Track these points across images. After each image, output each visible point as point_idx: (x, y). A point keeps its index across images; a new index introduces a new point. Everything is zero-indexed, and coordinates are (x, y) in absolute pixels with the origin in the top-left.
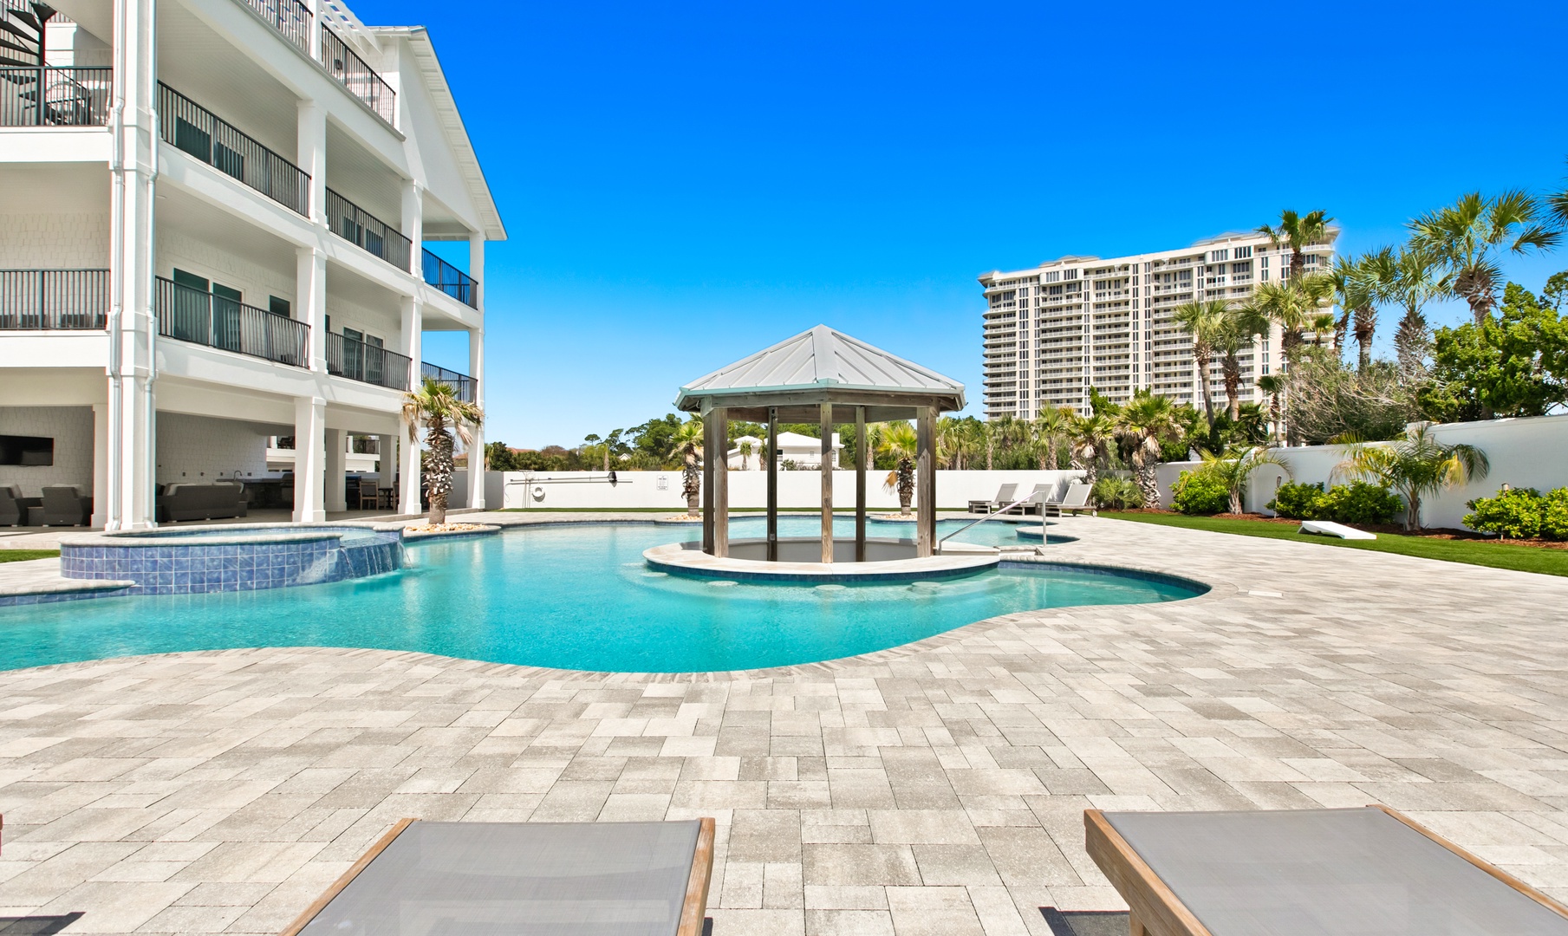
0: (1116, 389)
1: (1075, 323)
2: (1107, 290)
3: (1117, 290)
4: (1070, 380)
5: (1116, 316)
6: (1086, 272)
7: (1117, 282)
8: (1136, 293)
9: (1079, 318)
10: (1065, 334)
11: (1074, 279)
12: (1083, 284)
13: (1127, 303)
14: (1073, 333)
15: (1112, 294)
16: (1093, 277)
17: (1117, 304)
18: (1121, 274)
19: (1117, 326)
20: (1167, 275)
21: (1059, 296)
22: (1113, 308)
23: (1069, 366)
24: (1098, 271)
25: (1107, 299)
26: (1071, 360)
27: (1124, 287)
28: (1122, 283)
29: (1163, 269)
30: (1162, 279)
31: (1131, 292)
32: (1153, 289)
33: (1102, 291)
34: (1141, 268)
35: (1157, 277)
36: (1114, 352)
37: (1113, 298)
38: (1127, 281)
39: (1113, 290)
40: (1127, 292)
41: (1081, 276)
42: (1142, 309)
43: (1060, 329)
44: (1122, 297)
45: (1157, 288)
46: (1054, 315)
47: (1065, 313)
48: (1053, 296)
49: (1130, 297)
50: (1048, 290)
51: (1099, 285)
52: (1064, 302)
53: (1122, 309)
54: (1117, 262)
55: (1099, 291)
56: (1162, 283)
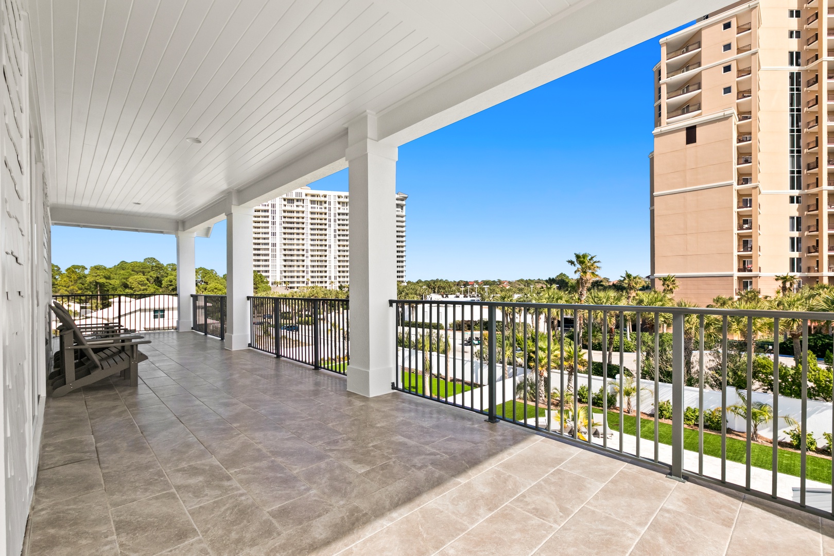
0: (320, 256)
1: (300, 220)
2: (316, 206)
3: (321, 207)
4: (298, 250)
5: (320, 219)
6: (306, 195)
7: (321, 202)
8: (330, 209)
9: (303, 218)
10: (295, 225)
11: (300, 198)
12: (305, 200)
13: (326, 214)
14: (300, 225)
15: (319, 208)
16: (309, 198)
17: (321, 214)
18: (323, 199)
19: (321, 224)
20: (343, 203)
21: (292, 205)
22: (319, 215)
23: (298, 243)
24: (313, 196)
25: (316, 210)
26: (299, 239)
27: (324, 205)
28: (323, 203)
29: (341, 200)
30: (341, 204)
31: (327, 208)
32: (337, 209)
33: (314, 206)
34: (332, 197)
35: (339, 203)
36: (320, 237)
37: (319, 210)
38: (325, 202)
39: (319, 206)
40: (325, 208)
41: (304, 197)
42: (332, 218)
43: (293, 223)
44: (323, 210)
45: (339, 208)
46: (290, 215)
47: (295, 215)
48: (289, 204)
49: (327, 211)
50: (287, 200)
51: (313, 202)
52: (295, 208)
53: (323, 216)
54: (321, 193)
55: (312, 206)
56: (340, 206)
